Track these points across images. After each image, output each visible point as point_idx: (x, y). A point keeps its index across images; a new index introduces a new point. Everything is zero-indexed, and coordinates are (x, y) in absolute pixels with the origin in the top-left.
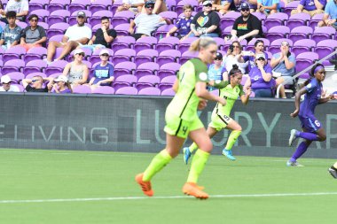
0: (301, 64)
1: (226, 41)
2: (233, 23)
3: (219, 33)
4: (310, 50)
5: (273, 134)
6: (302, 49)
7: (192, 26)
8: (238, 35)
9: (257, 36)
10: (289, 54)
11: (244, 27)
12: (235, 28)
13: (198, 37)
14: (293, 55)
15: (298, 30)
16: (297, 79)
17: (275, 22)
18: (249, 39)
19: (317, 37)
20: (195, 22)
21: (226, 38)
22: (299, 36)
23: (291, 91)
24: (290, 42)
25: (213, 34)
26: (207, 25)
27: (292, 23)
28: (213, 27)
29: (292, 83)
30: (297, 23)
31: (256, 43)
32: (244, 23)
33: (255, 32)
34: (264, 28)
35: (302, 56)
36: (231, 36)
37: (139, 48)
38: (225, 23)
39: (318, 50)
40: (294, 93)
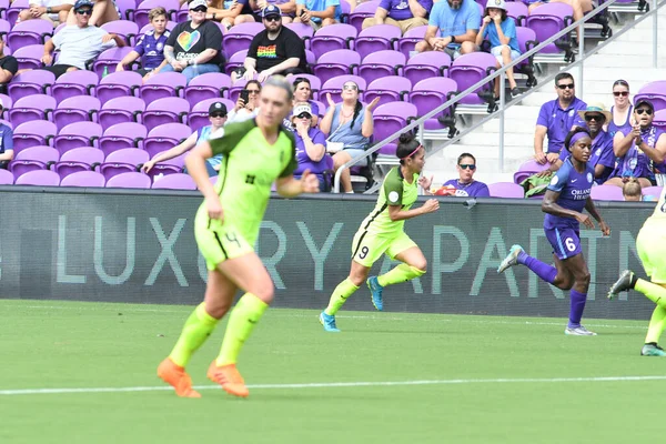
0: (383, 125)
2: (248, 44)
3: (220, 63)
4: (401, 98)
5: (326, 265)
6: (385, 97)
7: (168, 50)
8: (259, 68)
9: (295, 71)
10: (358, 107)
11: (270, 52)
12: (252, 54)
13: (180, 71)
15: (376, 58)
16: (375, 155)
17: (331, 43)
19: (414, 73)
20: (173, 42)
21: (234, 74)
22: (379, 71)
23: (363, 179)
24: (361, 82)
25: (209, 67)
26: (197, 49)
27: (363, 45)
28: (209, 53)
29: (365, 163)
30: (375, 44)
31: (296, 83)
32: (270, 43)
33: (293, 62)
34: (309, 55)
35: (387, 109)
36: (243, 70)
37: (63, 93)
38: (234, 44)
39: (416, 98)
40: (370, 184)
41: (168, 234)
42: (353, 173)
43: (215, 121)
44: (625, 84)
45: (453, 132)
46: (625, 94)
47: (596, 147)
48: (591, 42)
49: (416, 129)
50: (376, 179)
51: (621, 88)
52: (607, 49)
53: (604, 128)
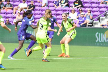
0: (94, 16)
2: (73, 3)
3: (68, 6)
4: (98, 11)
6: (95, 11)
7: (60, 3)
9: (81, 7)
16: (93, 21)
18: (78, 8)
19: (100, 8)
21: (71, 7)
22: (94, 7)
23: (91, 25)
24: (91, 9)
27: (92, 3)
29: (92, 22)
32: (77, 2)
35: (95, 13)
38: (70, 3)
39: (100, 12)
42: (89, 24)
45: (106, 17)
49: (100, 17)
50: (94, 25)
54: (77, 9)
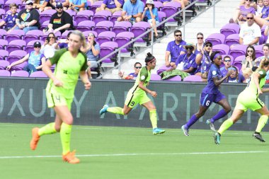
0: (104, 51)
1: (44, 33)
2: (50, 18)
3: (38, 26)
4: (111, 40)
5: (81, 107)
6: (105, 39)
7: (17, 20)
8: (54, 28)
9: (69, 29)
10: (94, 43)
11: (58, 22)
12: (51, 22)
13: (22, 29)
14: (98, 44)
15: (101, 24)
16: (101, 63)
17: (83, 18)
18: (62, 31)
19: (117, 30)
20: (19, 17)
21: (44, 30)
22: (103, 29)
23: (96, 73)
24: (96, 34)
25: (34, 27)
26: (29, 20)
27: (96, 19)
28: (34, 22)
29: (96, 66)
30: (101, 18)
31: (69, 34)
32: (58, 18)
33: (68, 25)
35: (105, 44)
36: (48, 29)
38: (44, 18)
39: (117, 40)
40: (99, 75)
41: (17, 94)
42: (92, 70)
43: (36, 49)
44: (202, 34)
45: (132, 54)
46: (202, 38)
47: (190, 60)
48: (188, 18)
49: (117, 53)
50: (101, 73)
51: (200, 36)
52: (195, 20)
53: (193, 52)
54: (59, 34)
